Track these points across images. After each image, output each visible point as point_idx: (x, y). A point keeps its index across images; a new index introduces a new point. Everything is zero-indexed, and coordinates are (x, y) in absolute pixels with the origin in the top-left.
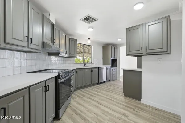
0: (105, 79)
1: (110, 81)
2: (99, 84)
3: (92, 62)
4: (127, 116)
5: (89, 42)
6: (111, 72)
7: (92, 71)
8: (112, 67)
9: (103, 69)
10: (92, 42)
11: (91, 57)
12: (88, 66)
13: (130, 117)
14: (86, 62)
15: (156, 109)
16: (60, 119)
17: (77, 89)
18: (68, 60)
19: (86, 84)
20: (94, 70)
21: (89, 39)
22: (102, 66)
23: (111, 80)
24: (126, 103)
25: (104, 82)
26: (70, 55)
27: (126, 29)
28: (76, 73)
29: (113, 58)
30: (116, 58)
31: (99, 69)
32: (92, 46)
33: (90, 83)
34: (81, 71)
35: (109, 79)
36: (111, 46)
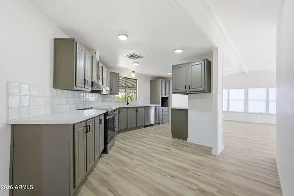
0: (153, 121)
1: (159, 124)
2: (145, 127)
3: (137, 101)
4: (170, 150)
5: (133, 76)
6: (161, 112)
7: (137, 111)
8: (162, 106)
9: (150, 109)
10: (137, 75)
11: (136, 93)
12: (131, 105)
13: (172, 151)
14: (129, 100)
15: (199, 145)
16: (107, 153)
17: (120, 131)
18: (108, 98)
19: (129, 127)
20: (139, 109)
21: (133, 72)
22: (150, 105)
23: (161, 123)
24: (172, 142)
25: (152, 125)
26: (112, 92)
27: (173, 66)
28: (119, 113)
29: (164, 96)
30: (167, 96)
31: (146, 109)
32: (137, 81)
33: (135, 126)
34: (125, 111)
35: (158, 121)
36: (160, 80)
